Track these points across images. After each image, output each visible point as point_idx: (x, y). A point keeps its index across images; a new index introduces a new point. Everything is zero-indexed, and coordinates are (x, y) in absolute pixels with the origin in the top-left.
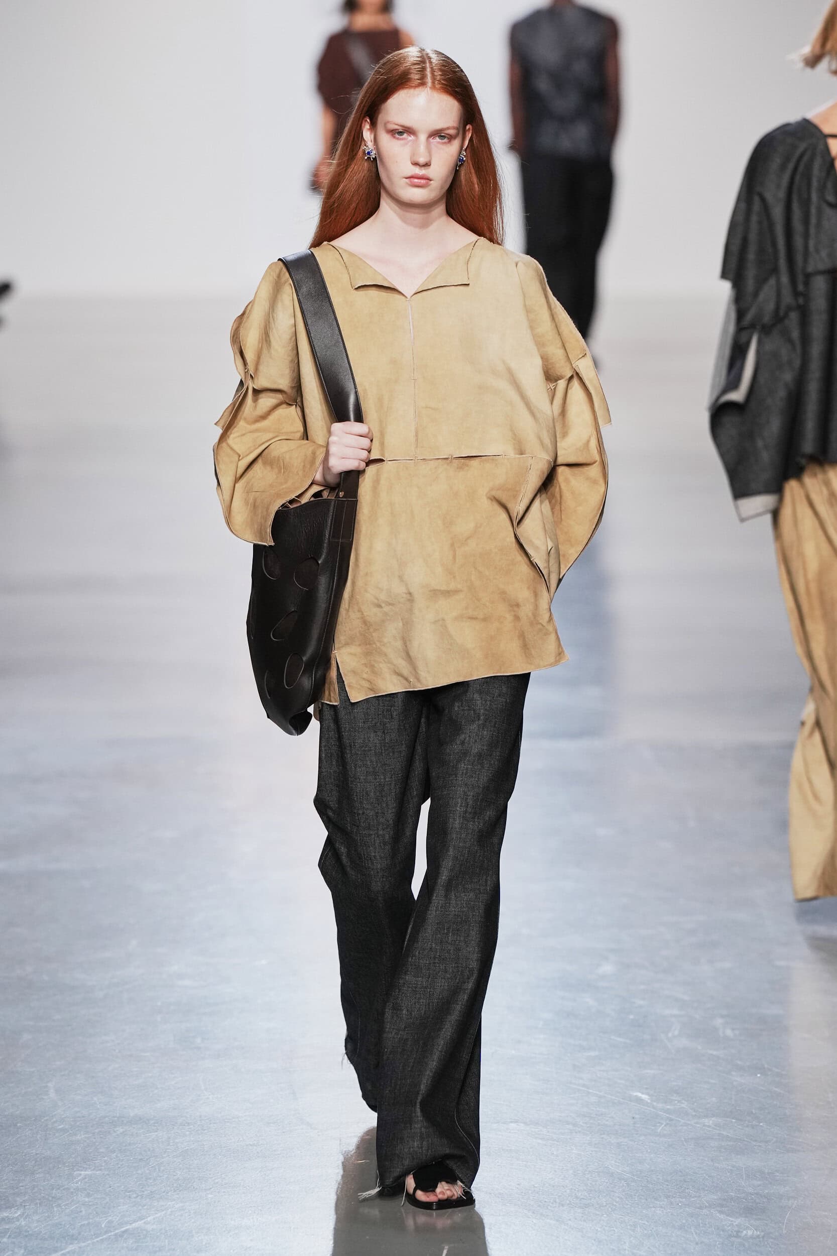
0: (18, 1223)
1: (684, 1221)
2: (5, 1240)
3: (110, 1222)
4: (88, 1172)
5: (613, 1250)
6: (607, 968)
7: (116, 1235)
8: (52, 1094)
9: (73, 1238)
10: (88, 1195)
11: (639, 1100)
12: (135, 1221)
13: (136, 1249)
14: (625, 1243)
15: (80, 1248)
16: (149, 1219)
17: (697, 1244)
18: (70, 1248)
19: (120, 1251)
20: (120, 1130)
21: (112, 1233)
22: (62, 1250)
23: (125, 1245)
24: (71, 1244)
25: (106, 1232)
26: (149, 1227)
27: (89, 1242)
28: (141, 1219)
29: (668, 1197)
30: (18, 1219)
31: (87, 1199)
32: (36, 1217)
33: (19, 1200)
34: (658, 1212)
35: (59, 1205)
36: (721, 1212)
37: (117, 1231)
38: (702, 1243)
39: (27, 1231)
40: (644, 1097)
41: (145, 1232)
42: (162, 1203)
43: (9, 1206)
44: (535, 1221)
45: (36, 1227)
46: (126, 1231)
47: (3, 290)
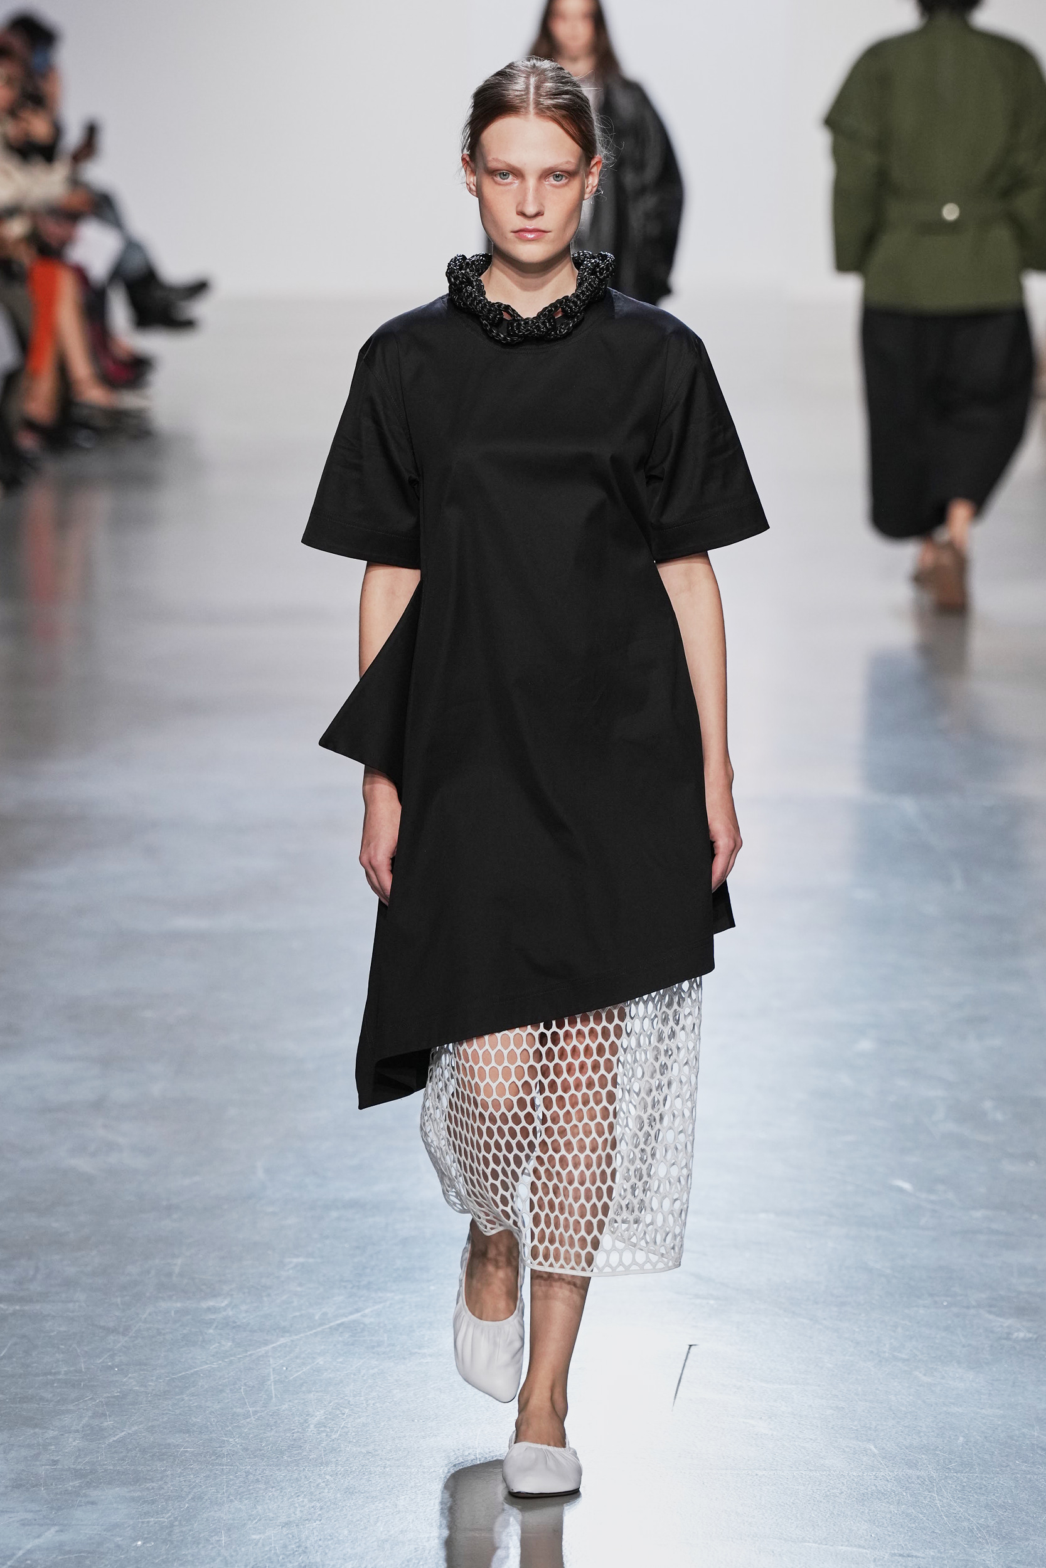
0: (225, 1313)
1: (949, 1322)
2: (211, 1331)
3: (325, 1314)
4: (301, 1260)
5: (872, 1352)
6: (866, 1045)
7: (330, 1328)
8: (260, 1173)
9: (285, 1331)
10: (300, 1285)
11: (901, 1190)
12: (351, 1313)
13: (353, 1344)
14: (885, 1345)
15: (292, 1341)
16: (367, 1311)
17: (964, 1346)
18: (282, 1341)
19: (335, 1345)
20: (334, 1214)
21: (327, 1326)
22: (273, 1343)
23: (340, 1339)
24: (283, 1337)
25: (321, 1325)
26: (367, 1321)
27: (302, 1335)
28: (357, 1311)
29: (931, 1295)
30: (225, 1309)
31: (299, 1289)
32: (244, 1307)
33: (226, 1288)
34: (922, 1311)
35: (269, 1295)
36: (990, 1312)
37: (332, 1324)
38: (969, 1345)
39: (234, 1322)
40: (906, 1186)
41: (362, 1326)
42: (380, 1294)
43: (214, 1295)
44: (786, 1320)
45: (244, 1318)
46: (342, 1324)
47: (199, 288)
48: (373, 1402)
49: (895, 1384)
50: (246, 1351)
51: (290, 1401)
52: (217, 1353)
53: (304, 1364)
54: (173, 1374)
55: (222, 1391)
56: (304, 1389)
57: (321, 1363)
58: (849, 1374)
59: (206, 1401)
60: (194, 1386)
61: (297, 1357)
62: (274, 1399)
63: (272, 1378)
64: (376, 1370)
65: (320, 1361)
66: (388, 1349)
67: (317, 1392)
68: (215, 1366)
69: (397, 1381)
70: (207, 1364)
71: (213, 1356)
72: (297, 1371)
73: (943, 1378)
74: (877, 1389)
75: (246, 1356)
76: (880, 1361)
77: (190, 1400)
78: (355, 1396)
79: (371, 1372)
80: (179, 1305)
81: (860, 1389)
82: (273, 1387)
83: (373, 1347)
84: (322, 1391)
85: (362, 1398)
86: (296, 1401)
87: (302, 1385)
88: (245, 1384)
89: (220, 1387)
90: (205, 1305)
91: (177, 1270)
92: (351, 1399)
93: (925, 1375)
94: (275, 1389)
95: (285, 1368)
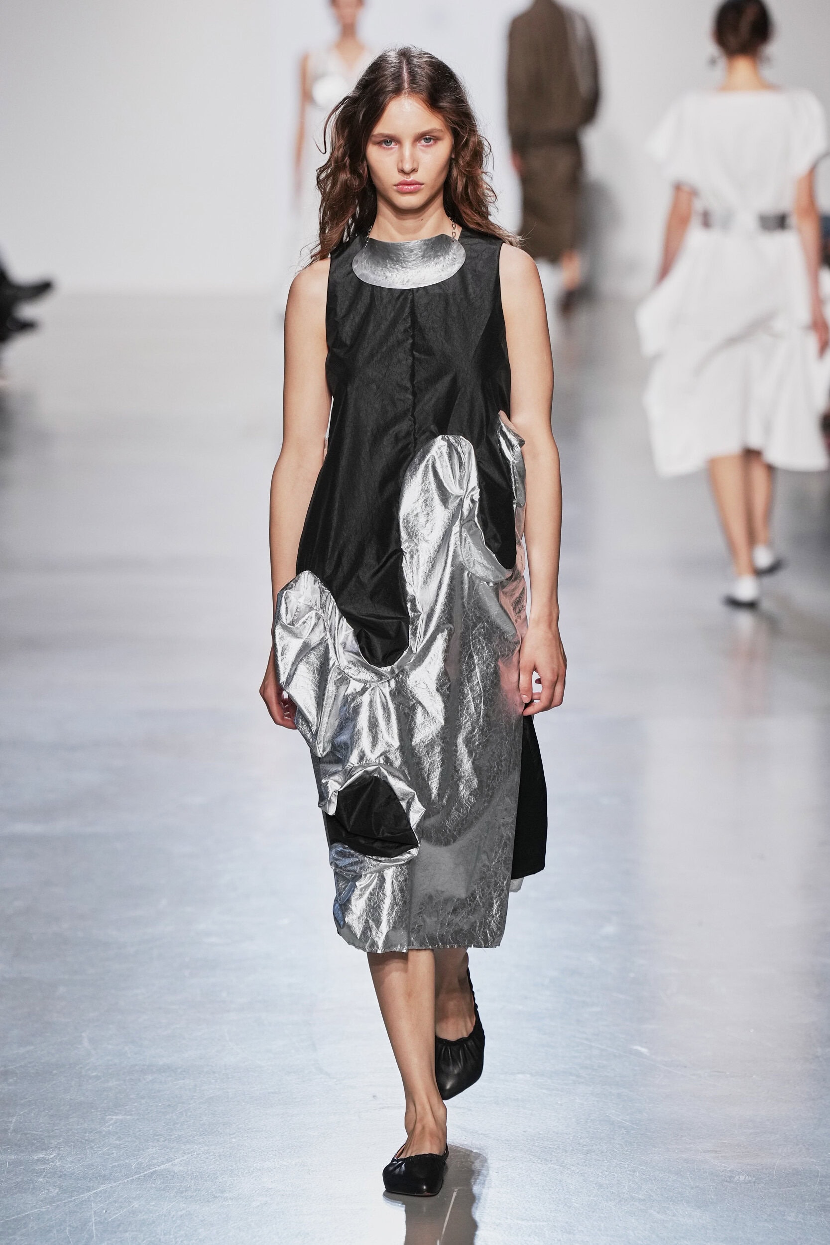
0: (53, 1164)
1: (680, 1167)
2: (41, 1179)
3: (140, 1164)
4: (120, 1117)
5: (613, 1193)
6: (610, 929)
7: (145, 1176)
8: (86, 1043)
9: (105, 1179)
10: (119, 1139)
11: (639, 1054)
12: (163, 1163)
13: (164, 1190)
14: (624, 1187)
15: (111, 1187)
16: (176, 1161)
17: (692, 1188)
18: (102, 1187)
19: (148, 1191)
20: (149, 1077)
21: (142, 1174)
22: (94, 1189)
23: (153, 1185)
24: (103, 1184)
25: (136, 1173)
26: (176, 1169)
27: (120, 1182)
28: (168, 1161)
29: (665, 1144)
30: (53, 1160)
31: (118, 1142)
32: (69, 1159)
33: (54, 1142)
34: (656, 1158)
35: (92, 1148)
36: (715, 1158)
37: (146, 1173)
38: (697, 1187)
39: (61, 1172)
40: (644, 1050)
41: (172, 1173)
42: (188, 1146)
43: (44, 1148)
44: (540, 1166)
45: (70, 1168)
46: (155, 1172)
47: (42, 289)
48: (181, 1240)
49: (633, 1221)
50: (71, 1197)
51: (109, 1239)
52: (45, 1198)
53: (121, 1207)
54: (7, 1217)
55: (49, 1231)
56: (121, 1229)
57: (137, 1206)
58: (593, 1212)
59: (35, 1241)
60: (25, 1228)
61: (115, 1202)
62: (95, 1238)
63: (93, 1219)
64: (184, 1212)
65: (136, 1204)
66: (194, 1194)
67: (133, 1231)
68: (44, 1209)
69: (202, 1221)
70: (36, 1208)
71: (42, 1201)
72: (117, 1213)
73: (674, 1215)
74: (617, 1225)
75: (71, 1201)
76: (620, 1201)
77: (22, 1240)
78: (165, 1234)
79: (180, 1213)
80: (13, 1157)
81: (602, 1225)
82: (94, 1227)
83: (182, 1192)
84: (136, 1231)
85: (172, 1236)
86: (114, 1240)
87: (119, 1226)
88: (70, 1226)
89: (48, 1228)
90: (35, 1157)
91: (12, 1126)
92: (162, 1237)
93: (658, 1213)
94: (96, 1229)
95: (104, 1211)
